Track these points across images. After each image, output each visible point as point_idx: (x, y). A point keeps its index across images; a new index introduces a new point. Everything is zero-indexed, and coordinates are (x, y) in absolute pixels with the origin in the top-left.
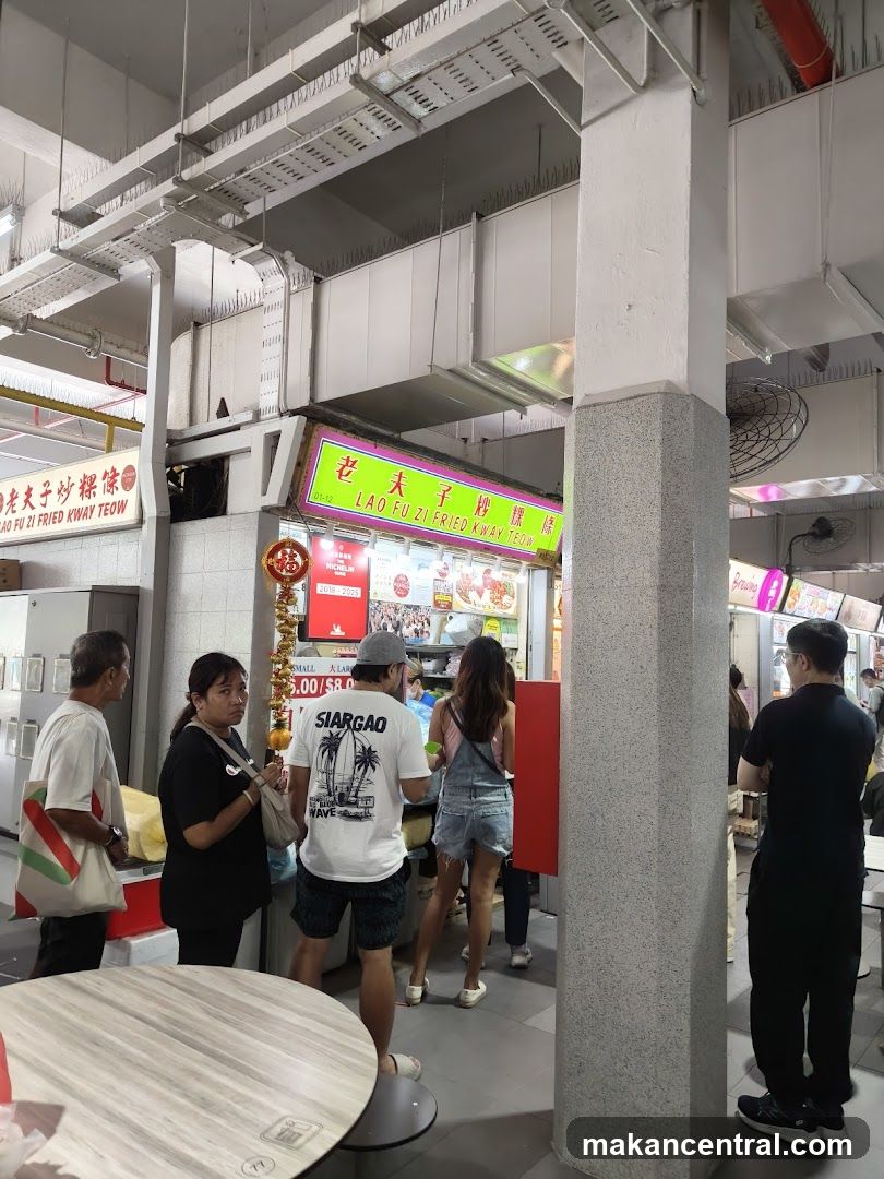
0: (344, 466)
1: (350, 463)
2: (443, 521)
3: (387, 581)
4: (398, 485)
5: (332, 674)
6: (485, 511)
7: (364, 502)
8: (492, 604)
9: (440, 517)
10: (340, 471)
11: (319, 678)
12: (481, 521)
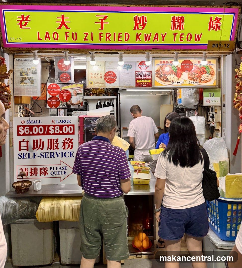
0: (21, 21)
1: (25, 19)
2: (108, 38)
3: (99, 76)
4: (63, 23)
5: (53, 124)
6: (144, 26)
7: (43, 36)
8: (191, 81)
9: (104, 35)
10: (20, 24)
11: (44, 126)
12: (144, 32)
